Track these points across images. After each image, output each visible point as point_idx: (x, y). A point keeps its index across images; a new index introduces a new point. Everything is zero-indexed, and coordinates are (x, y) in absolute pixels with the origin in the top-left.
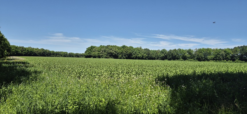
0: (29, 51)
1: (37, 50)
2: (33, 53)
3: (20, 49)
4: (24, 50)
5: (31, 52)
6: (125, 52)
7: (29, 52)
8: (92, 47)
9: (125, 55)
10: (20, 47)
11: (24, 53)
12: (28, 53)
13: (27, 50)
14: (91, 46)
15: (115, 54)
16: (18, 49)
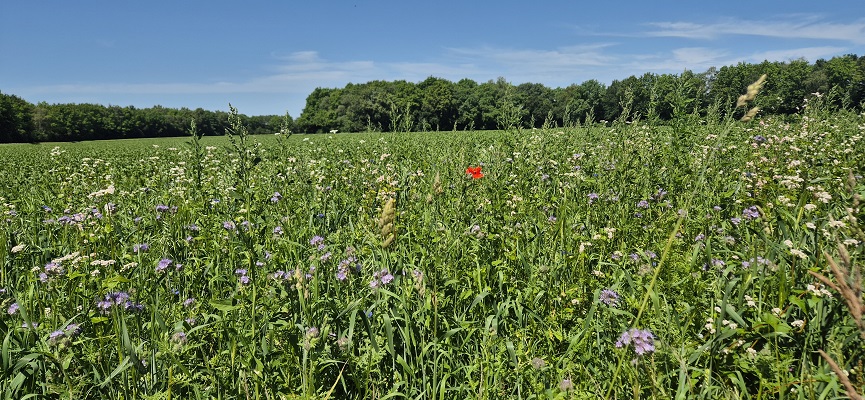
0: (147, 118)
1: (177, 116)
2: (160, 125)
3: (111, 115)
4: (124, 119)
5: (155, 122)
6: (430, 102)
7: (148, 123)
8: (319, 94)
9: (428, 118)
10: (111, 110)
11: (126, 126)
12: (141, 127)
13: (140, 119)
14: (317, 89)
15: (381, 114)
16: (102, 116)
